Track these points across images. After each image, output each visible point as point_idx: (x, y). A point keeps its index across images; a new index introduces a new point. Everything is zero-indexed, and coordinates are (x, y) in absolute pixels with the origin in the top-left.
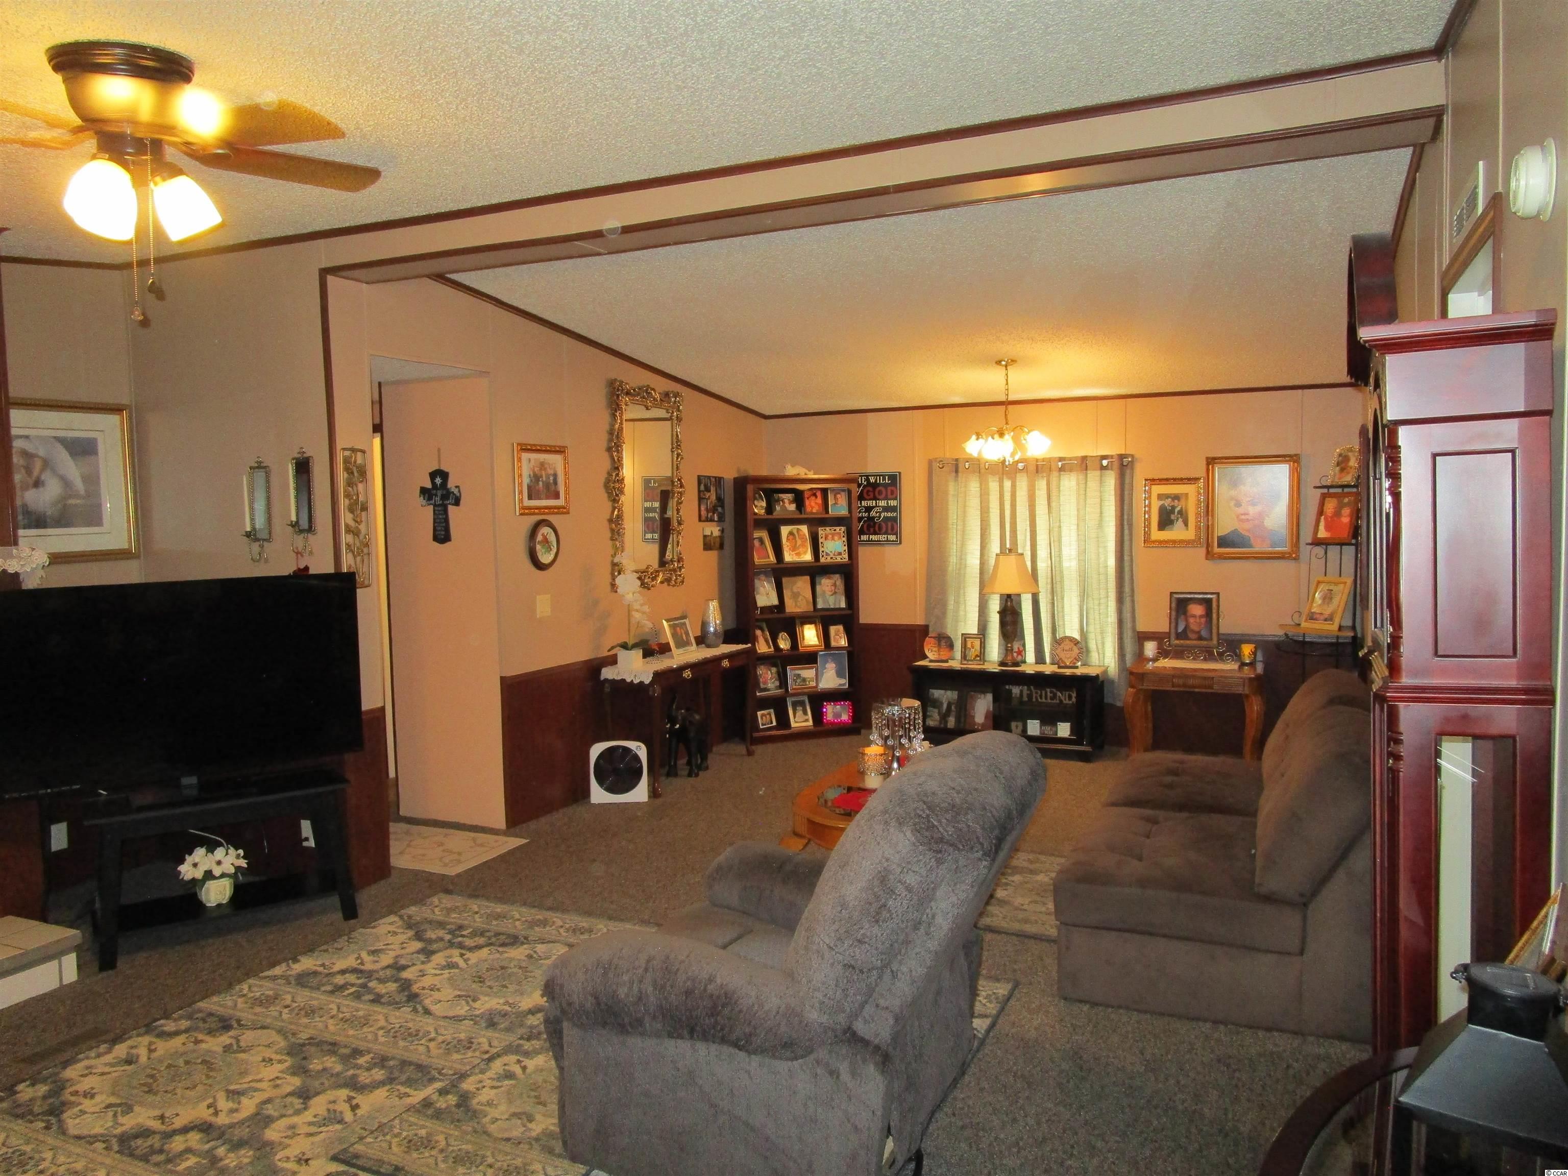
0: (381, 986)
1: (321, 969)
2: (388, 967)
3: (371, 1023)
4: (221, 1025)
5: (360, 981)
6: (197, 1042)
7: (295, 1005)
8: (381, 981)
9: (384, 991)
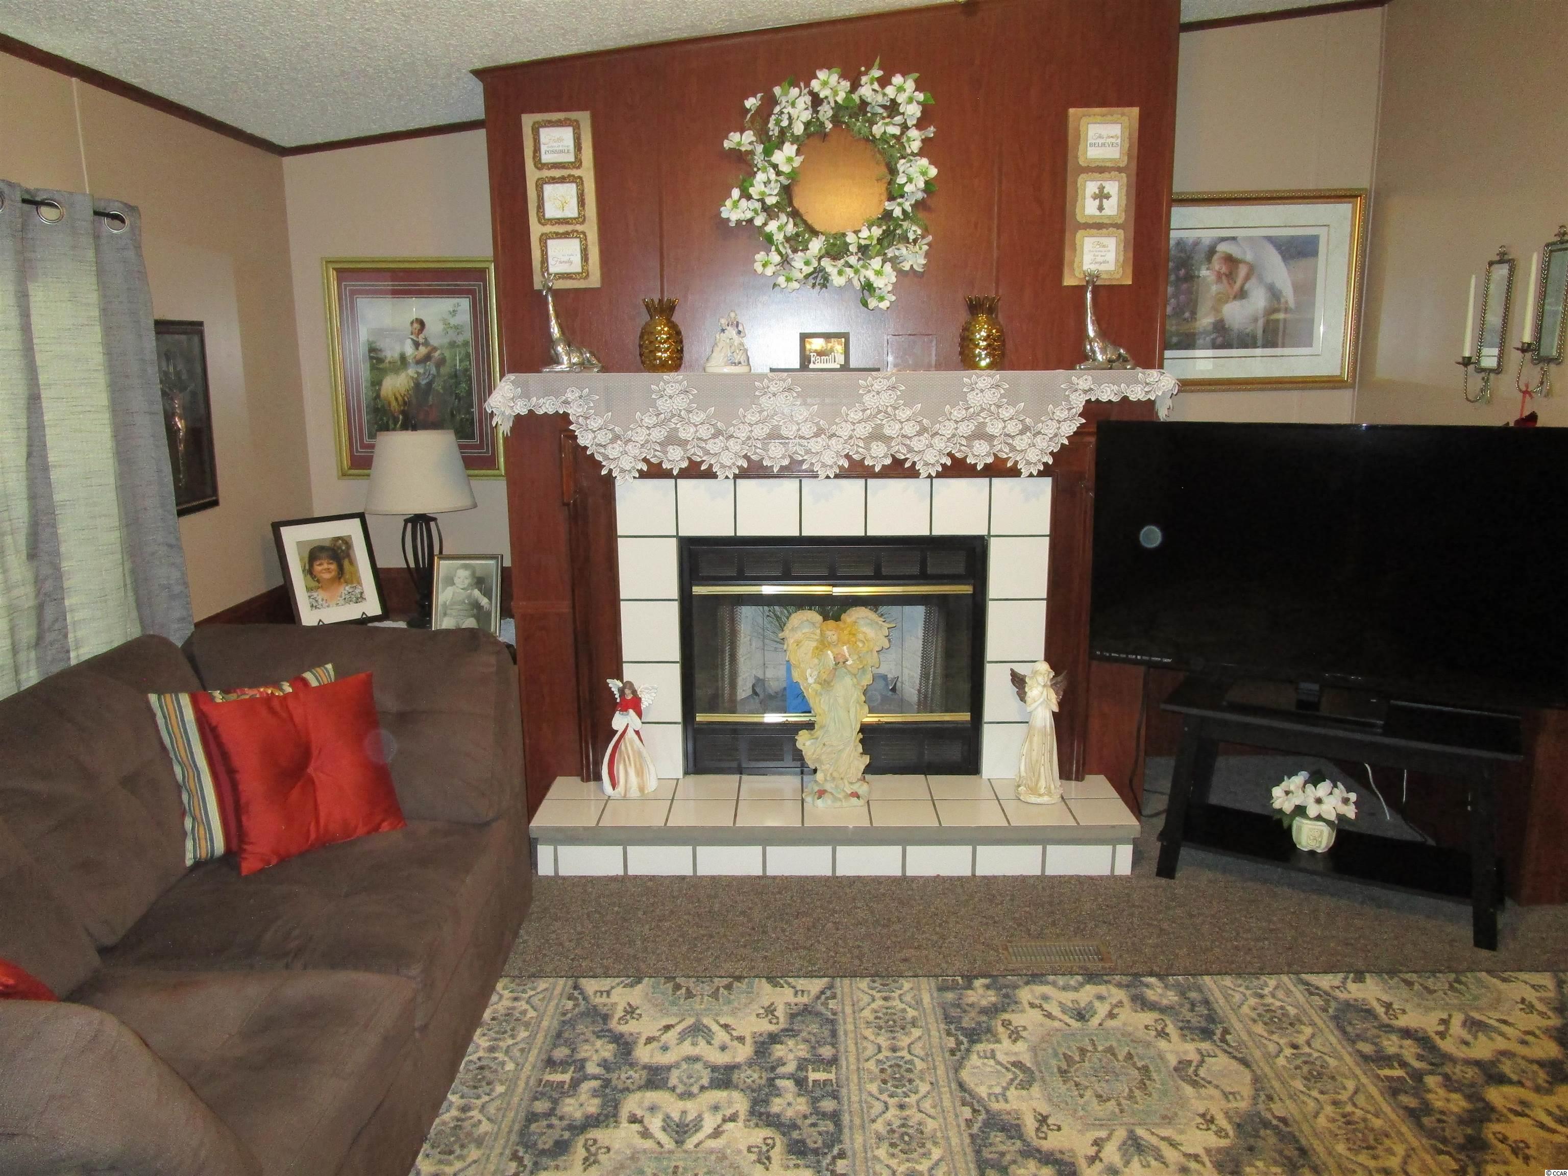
0: (1441, 1092)
1: (1380, 1010)
2: (1478, 1063)
3: (1380, 1151)
4: (1204, 1024)
5: (1417, 1065)
6: (1162, 1034)
7: (1307, 1050)
8: (1449, 1083)
9: (1439, 1104)
